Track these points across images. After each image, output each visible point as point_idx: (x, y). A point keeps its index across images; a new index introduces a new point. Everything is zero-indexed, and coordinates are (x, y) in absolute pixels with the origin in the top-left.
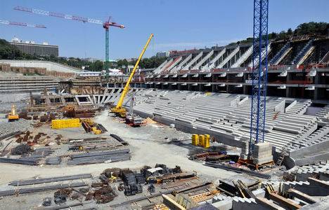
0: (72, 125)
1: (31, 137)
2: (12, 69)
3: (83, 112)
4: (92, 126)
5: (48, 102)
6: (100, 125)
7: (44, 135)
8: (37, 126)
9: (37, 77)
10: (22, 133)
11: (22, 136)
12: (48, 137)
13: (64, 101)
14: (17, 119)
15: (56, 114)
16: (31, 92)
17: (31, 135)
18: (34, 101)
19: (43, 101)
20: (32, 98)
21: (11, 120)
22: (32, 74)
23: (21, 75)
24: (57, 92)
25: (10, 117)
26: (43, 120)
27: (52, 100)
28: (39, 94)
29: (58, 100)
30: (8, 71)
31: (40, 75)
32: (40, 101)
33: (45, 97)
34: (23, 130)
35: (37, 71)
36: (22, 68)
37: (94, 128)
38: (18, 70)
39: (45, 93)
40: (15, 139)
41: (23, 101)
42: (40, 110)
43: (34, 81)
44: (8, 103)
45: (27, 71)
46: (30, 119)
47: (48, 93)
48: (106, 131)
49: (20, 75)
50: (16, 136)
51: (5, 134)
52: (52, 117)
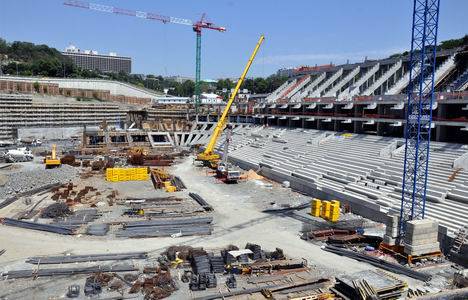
0: (136, 177)
1: (74, 193)
2: (61, 91)
3: (155, 158)
4: (164, 180)
5: (108, 140)
6: (177, 179)
7: (93, 189)
8: (86, 176)
9: (96, 103)
10: (63, 186)
11: (62, 190)
12: (98, 194)
13: (130, 140)
14: (58, 166)
15: (116, 160)
16: (85, 125)
17: (74, 189)
18: (88, 139)
19: (101, 139)
20: (86, 135)
21: (49, 167)
22: (89, 100)
23: (73, 100)
24: (122, 127)
25: (49, 162)
26: (96, 168)
27: (113, 139)
28: (97, 128)
29: (123, 138)
30: (54, 95)
31: (100, 100)
32: (96, 140)
33: (104, 134)
34: (65, 181)
35: (96, 95)
36: (75, 90)
37: (167, 183)
38: (69, 93)
39: (105, 128)
40: (51, 194)
41: (75, 139)
42: (95, 153)
43: (91, 110)
44: (54, 140)
45: (82, 95)
46: (78, 165)
47: (109, 127)
48: (184, 187)
49: (71, 101)
50: (53, 191)
51: (39, 186)
52: (111, 164)
